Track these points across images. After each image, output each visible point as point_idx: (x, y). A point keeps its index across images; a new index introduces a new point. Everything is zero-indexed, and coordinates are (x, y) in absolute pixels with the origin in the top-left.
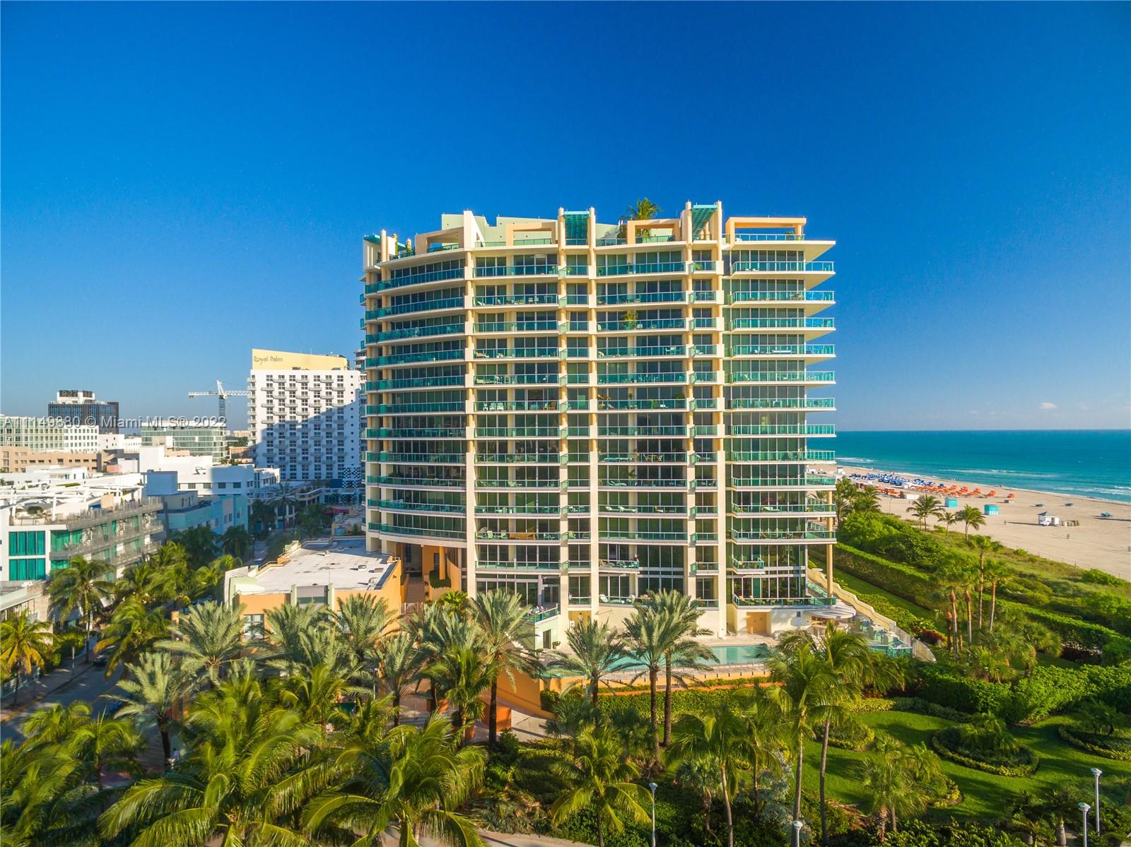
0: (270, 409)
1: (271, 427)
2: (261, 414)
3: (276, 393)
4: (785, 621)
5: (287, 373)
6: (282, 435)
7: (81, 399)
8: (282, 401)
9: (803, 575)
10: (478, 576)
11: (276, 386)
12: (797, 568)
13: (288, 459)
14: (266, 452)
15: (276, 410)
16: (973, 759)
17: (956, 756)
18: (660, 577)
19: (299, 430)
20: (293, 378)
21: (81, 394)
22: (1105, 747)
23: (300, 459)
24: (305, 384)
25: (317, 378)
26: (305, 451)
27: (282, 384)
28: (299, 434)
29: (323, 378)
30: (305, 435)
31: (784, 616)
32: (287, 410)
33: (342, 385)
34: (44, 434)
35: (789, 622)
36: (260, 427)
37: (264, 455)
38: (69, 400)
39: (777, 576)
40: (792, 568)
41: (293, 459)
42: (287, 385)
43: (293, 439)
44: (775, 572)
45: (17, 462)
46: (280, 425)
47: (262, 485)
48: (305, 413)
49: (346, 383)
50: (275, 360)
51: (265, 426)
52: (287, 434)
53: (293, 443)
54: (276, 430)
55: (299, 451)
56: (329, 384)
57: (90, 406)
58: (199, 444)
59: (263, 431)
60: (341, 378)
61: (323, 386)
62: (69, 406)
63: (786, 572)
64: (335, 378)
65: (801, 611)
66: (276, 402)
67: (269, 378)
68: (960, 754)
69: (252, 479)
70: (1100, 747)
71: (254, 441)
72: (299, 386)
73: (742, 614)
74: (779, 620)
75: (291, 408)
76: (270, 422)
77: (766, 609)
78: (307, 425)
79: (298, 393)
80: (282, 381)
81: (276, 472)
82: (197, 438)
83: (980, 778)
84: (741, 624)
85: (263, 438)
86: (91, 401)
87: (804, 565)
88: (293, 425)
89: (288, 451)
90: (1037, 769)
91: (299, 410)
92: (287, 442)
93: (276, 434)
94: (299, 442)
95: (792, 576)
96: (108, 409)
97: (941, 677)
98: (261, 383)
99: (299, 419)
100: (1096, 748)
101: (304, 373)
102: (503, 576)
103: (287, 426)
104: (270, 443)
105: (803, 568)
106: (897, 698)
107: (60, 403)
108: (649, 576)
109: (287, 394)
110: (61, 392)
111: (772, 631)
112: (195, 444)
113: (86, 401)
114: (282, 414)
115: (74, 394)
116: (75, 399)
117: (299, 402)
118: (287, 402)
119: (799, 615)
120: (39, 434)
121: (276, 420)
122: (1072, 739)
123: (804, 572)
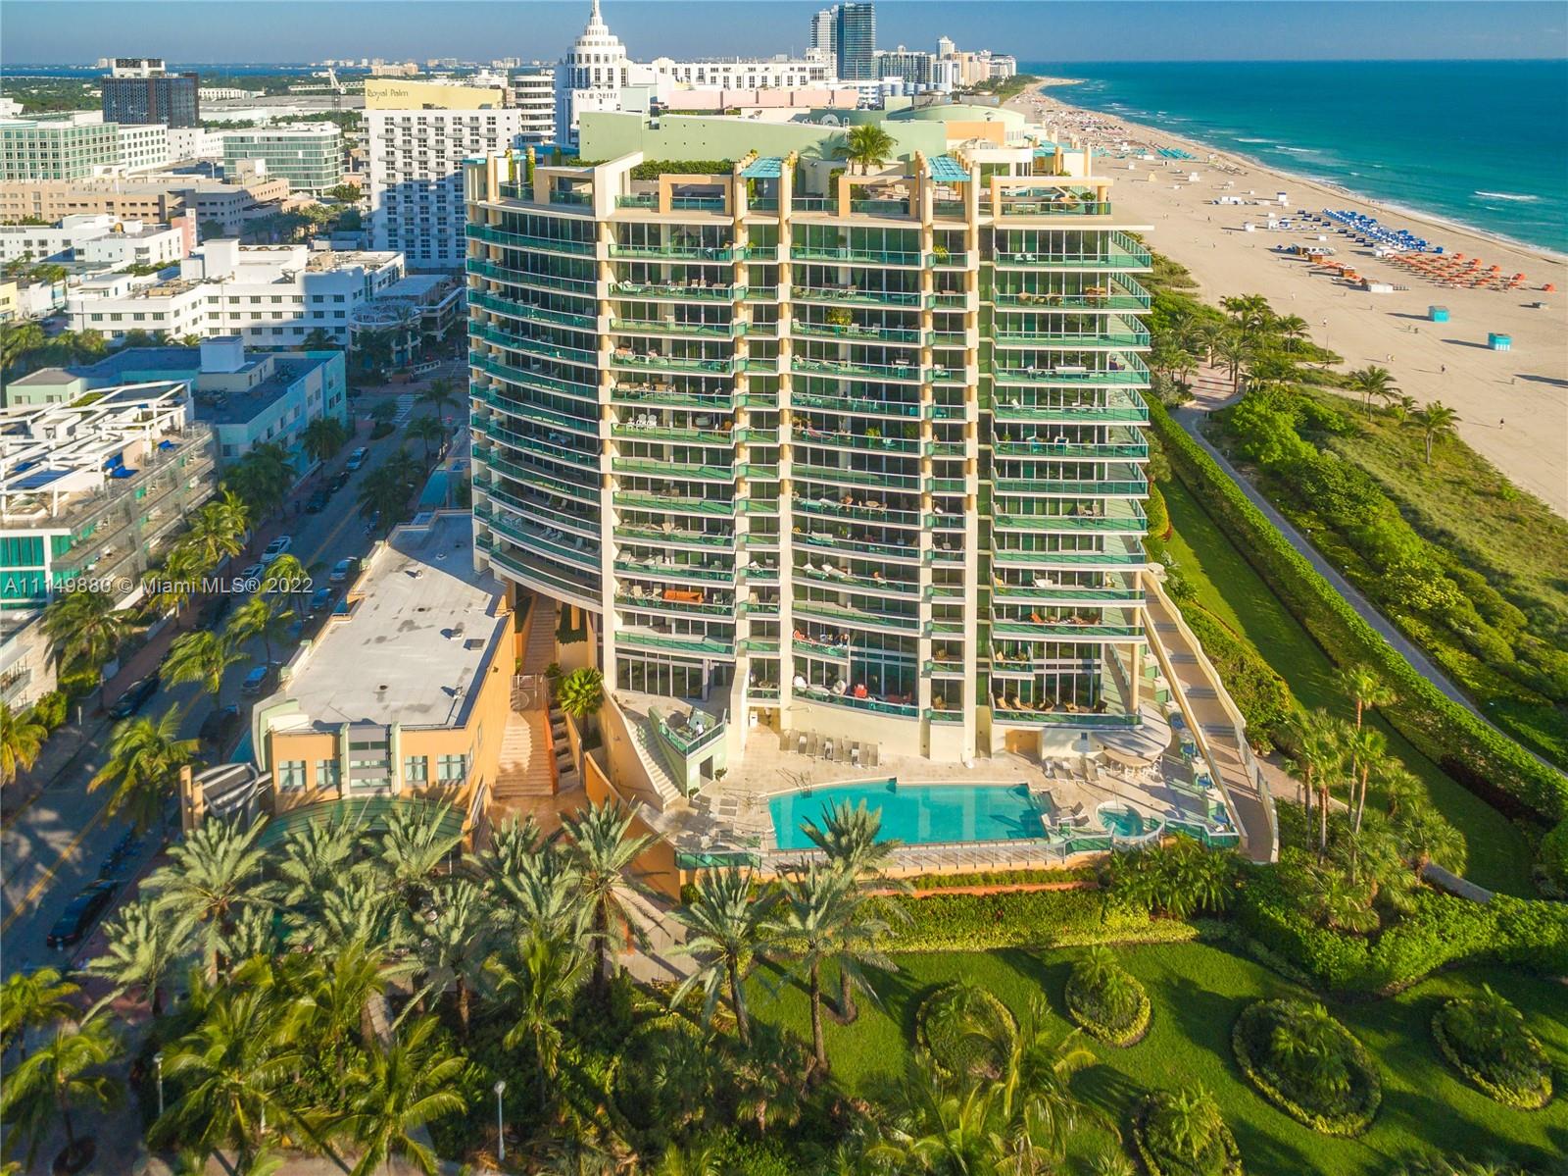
0: (391, 164)
1: (392, 188)
2: (378, 170)
3: (398, 142)
4: (1063, 744)
5: (415, 114)
6: (408, 199)
7: (146, 71)
8: (407, 153)
9: (1097, 671)
10: (618, 650)
11: (398, 132)
12: (1088, 662)
13: (417, 231)
14: (386, 221)
15: (399, 164)
16: (1281, 1093)
17: (1257, 1080)
18: (883, 662)
19: (432, 192)
20: (422, 120)
21: (145, 64)
22: (1490, 1079)
23: (434, 231)
24: (440, 130)
25: (458, 121)
26: (442, 221)
27: (407, 130)
28: (433, 198)
29: (466, 120)
30: (441, 198)
31: (1061, 737)
32: (416, 165)
33: (494, 130)
34: (92, 146)
35: (1069, 746)
36: (378, 189)
37: (383, 226)
38: (129, 73)
39: (1057, 672)
40: (1080, 662)
41: (425, 232)
42: (414, 131)
43: (424, 204)
44: (1054, 667)
45: (52, 205)
46: (405, 186)
47: (376, 290)
48: (441, 169)
49: (500, 127)
50: (399, 94)
51: (385, 187)
52: (416, 198)
53: (424, 210)
54: (400, 192)
55: (433, 220)
56: (475, 130)
57: (158, 81)
58: (304, 161)
59: (382, 193)
60: (492, 120)
61: (466, 132)
62: (129, 81)
63: (1071, 667)
64: (483, 121)
65: (1089, 732)
66: (399, 154)
67: (389, 121)
68: (1264, 1077)
69: (362, 287)
70: (1483, 1076)
71: (369, 208)
72: (431, 132)
73: (999, 731)
74: (1053, 742)
75: (421, 162)
76: (391, 181)
77: (1036, 727)
78: (444, 186)
79: (431, 142)
80: (407, 125)
81: (400, 261)
82: (300, 152)
83: (1283, 1135)
84: (996, 744)
85: (382, 203)
86: (159, 73)
87: (1099, 657)
88: (424, 185)
89: (418, 221)
90: (1374, 1120)
91: (432, 164)
92: (417, 209)
93: (400, 198)
94: (434, 209)
95: (1080, 672)
96: (183, 84)
97: (1266, 911)
98: (377, 127)
99: (433, 177)
100: (1477, 1077)
101: (439, 113)
102: (654, 656)
103: (416, 187)
104: (392, 210)
105: (1097, 662)
106: (1203, 922)
107: (117, 76)
108: (865, 660)
109: (415, 142)
110: (118, 61)
111: (1044, 757)
112: (298, 161)
113: (152, 72)
114: (408, 170)
115: (136, 64)
116: (137, 70)
117: (432, 154)
118: (415, 153)
119: (1084, 736)
120: (84, 147)
121: (400, 179)
122: (1446, 1048)
123: (1099, 667)
